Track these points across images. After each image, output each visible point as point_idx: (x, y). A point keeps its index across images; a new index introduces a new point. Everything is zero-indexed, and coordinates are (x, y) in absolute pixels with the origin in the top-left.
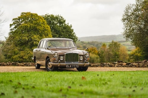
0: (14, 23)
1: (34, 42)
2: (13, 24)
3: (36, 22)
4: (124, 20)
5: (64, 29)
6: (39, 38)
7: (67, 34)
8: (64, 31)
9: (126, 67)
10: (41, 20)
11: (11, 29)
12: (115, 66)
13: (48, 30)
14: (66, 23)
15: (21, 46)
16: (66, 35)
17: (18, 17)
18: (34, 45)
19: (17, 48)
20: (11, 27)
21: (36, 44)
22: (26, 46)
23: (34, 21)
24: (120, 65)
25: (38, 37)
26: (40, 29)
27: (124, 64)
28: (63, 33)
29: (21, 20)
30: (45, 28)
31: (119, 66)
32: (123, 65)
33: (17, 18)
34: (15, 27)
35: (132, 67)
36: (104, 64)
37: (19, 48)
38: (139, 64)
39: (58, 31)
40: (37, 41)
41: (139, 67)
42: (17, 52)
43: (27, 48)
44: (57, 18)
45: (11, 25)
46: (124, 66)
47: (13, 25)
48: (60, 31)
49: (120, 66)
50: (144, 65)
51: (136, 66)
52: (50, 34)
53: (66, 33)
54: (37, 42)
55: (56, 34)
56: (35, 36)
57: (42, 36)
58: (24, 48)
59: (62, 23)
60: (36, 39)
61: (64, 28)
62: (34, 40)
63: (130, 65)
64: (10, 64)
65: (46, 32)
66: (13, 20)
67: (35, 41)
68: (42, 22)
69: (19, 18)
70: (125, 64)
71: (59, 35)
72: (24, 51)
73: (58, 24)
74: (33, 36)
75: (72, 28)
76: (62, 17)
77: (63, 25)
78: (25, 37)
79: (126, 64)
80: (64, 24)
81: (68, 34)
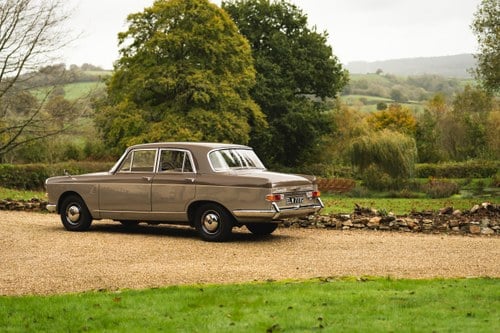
0: (132, 31)
1: (196, 93)
2: (128, 33)
3: (201, 26)
4: (479, 26)
5: (301, 47)
6: (211, 80)
7: (310, 64)
8: (300, 54)
9: (378, 229)
10: (220, 21)
11: (123, 50)
12: (343, 226)
13: (241, 51)
14: (309, 26)
15: (153, 105)
16: (308, 67)
17: (146, 10)
18: (193, 101)
19: (141, 111)
20: (121, 43)
21: (199, 100)
22: (170, 107)
23: (196, 25)
24: (360, 222)
25: (208, 77)
26: (214, 50)
27: (372, 220)
28: (298, 58)
29: (154, 21)
30: (231, 46)
31: (357, 228)
32: (369, 225)
33: (140, 14)
34: (136, 44)
35: (397, 229)
36: (307, 220)
37: (147, 113)
38: (421, 222)
39: (282, 54)
40: (203, 90)
41: (421, 230)
42: (138, 125)
43: (171, 113)
44: (277, 9)
45: (122, 36)
46: (371, 228)
47: (129, 35)
48: (288, 52)
49: (359, 225)
50: (440, 224)
51: (410, 228)
52: (249, 64)
53: (308, 61)
54: (204, 93)
55: (274, 62)
56: (199, 75)
57: (223, 73)
58: (162, 111)
59: (295, 25)
60: (201, 82)
61: (300, 43)
62: (193, 87)
63: (391, 224)
65: (235, 59)
66: (129, 18)
67: (198, 89)
68: (222, 28)
69: (148, 15)
70: (375, 220)
71: (284, 65)
72: (160, 123)
73: (283, 30)
74: (191, 74)
75: (327, 44)
76: (294, 7)
77: (298, 33)
78: (166, 77)
79: (381, 222)
80: (301, 30)
81: (313, 62)
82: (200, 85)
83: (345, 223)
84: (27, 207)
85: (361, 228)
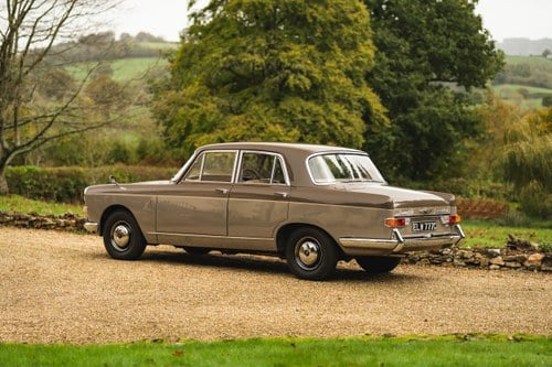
1: (291, 77)
5: (439, 17)
6: (313, 60)
7: (451, 41)
8: (436, 26)
9: (539, 270)
11: (194, 15)
12: (490, 264)
13: (356, 20)
15: (233, 91)
16: (448, 44)
18: (288, 87)
19: (215, 98)
21: (296, 86)
22: (255, 94)
24: (515, 260)
25: (310, 55)
26: (319, 17)
27: (531, 258)
28: (435, 32)
30: (342, 12)
31: (510, 268)
32: (527, 264)
34: (212, 7)
36: (441, 254)
37: (224, 102)
39: (412, 25)
40: (301, 72)
42: (211, 119)
43: (257, 103)
46: (530, 269)
48: (421, 23)
49: (513, 264)
52: (366, 39)
53: (448, 36)
54: (302, 77)
55: (400, 36)
56: (296, 51)
57: (330, 49)
58: (245, 99)
60: (300, 61)
61: (438, 12)
62: (289, 68)
64: (67, 225)
65: (347, 30)
67: (295, 71)
70: (536, 257)
71: (415, 41)
72: (242, 116)
74: (286, 49)
75: (476, 13)
78: (252, 53)
79: (543, 260)
81: (455, 38)
82: (298, 66)
83: (494, 261)
84: (58, 225)
85: (516, 268)
